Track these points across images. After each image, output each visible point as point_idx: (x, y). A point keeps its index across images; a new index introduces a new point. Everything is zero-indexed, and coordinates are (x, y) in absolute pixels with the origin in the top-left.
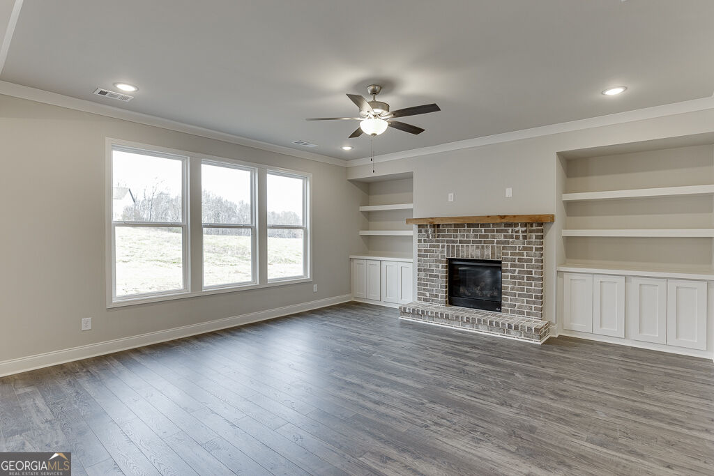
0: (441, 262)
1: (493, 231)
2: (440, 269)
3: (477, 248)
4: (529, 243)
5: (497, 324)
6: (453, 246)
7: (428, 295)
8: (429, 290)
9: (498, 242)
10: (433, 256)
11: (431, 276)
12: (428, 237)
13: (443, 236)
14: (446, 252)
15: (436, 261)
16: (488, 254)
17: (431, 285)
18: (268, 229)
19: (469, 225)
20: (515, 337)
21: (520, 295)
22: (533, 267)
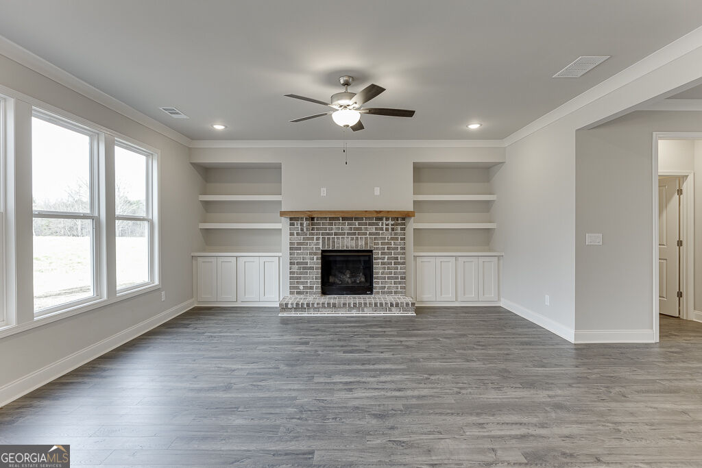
0: (315, 254)
1: (366, 224)
2: (315, 260)
3: (352, 239)
4: (396, 234)
5: (381, 304)
6: (329, 239)
7: (301, 287)
8: (303, 283)
9: (370, 234)
10: (307, 249)
11: (304, 268)
12: (302, 230)
13: (318, 229)
14: (321, 244)
15: (311, 254)
16: (361, 245)
17: (305, 278)
18: (117, 221)
19: (344, 219)
20: (396, 313)
21: (389, 278)
22: (399, 254)
